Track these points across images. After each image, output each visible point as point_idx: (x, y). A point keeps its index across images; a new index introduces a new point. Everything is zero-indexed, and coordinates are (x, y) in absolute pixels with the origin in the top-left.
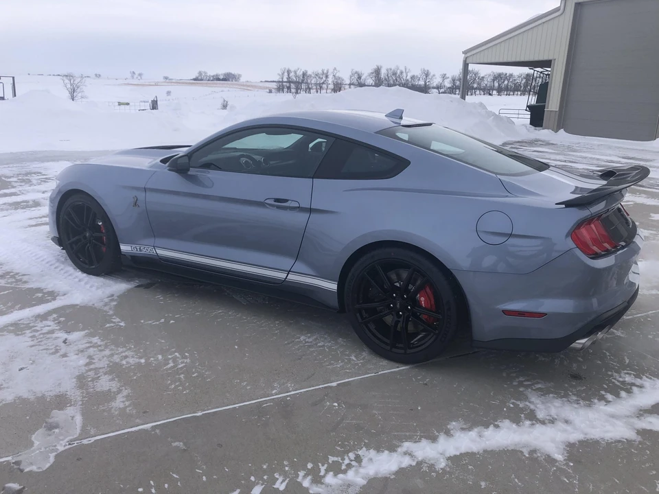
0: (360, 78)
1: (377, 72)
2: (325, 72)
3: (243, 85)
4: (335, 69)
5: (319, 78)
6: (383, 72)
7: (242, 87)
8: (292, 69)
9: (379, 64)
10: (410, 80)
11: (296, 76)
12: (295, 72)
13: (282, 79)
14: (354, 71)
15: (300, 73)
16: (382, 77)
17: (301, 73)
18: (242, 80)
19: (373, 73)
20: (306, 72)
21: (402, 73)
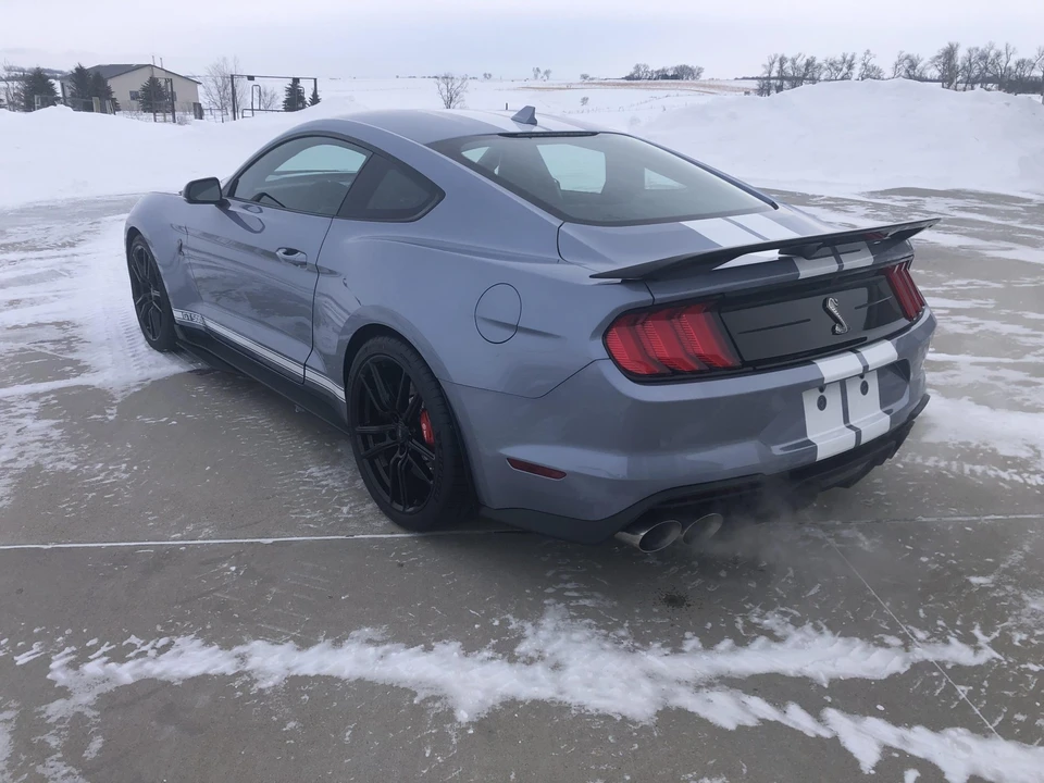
0: (913, 66)
1: (950, 54)
2: (848, 58)
3: (704, 86)
4: (868, 52)
5: (836, 69)
6: (961, 56)
7: (702, 89)
8: (789, 56)
9: (954, 41)
10: (1014, 68)
11: (795, 68)
12: (794, 61)
13: (770, 73)
14: (904, 54)
15: (801, 62)
16: (959, 63)
17: (804, 61)
18: (704, 76)
19: (939, 57)
20: (814, 59)
21: (998, 55)
